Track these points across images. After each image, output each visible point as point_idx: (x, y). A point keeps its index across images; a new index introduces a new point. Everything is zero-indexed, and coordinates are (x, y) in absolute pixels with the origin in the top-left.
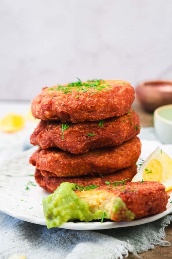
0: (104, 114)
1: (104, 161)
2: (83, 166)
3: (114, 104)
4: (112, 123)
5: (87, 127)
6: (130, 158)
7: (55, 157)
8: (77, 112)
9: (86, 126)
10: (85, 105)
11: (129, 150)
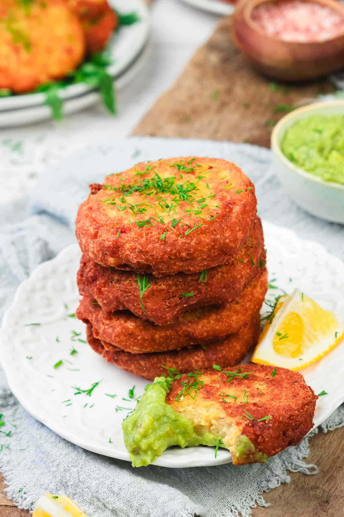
0: (209, 261)
1: (209, 328)
2: (173, 339)
3: (225, 243)
4: (221, 270)
5: (180, 282)
6: (250, 312)
7: (127, 329)
8: (164, 262)
9: (179, 280)
10: (177, 252)
11: (248, 301)
